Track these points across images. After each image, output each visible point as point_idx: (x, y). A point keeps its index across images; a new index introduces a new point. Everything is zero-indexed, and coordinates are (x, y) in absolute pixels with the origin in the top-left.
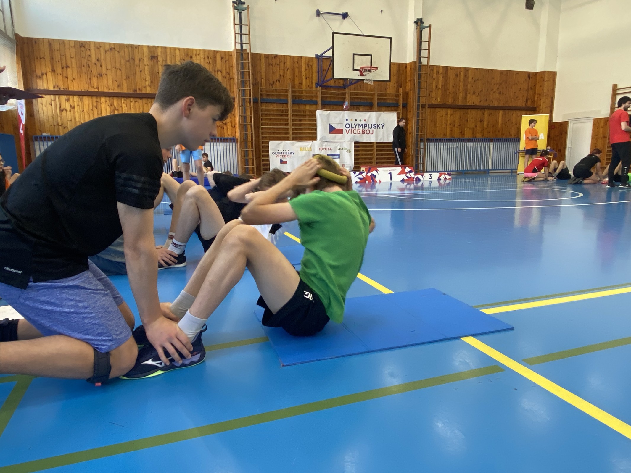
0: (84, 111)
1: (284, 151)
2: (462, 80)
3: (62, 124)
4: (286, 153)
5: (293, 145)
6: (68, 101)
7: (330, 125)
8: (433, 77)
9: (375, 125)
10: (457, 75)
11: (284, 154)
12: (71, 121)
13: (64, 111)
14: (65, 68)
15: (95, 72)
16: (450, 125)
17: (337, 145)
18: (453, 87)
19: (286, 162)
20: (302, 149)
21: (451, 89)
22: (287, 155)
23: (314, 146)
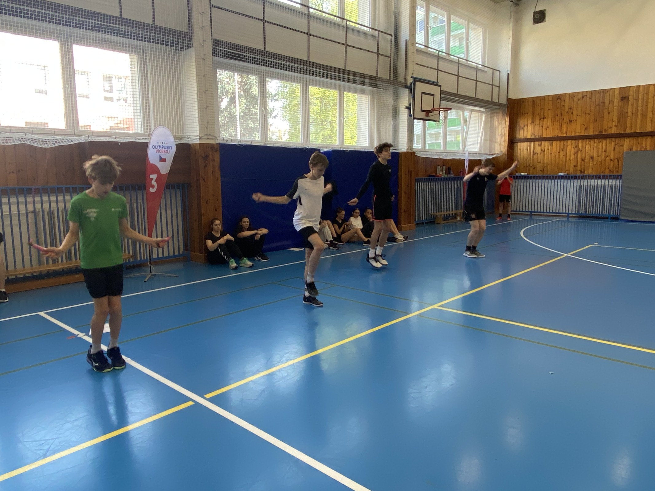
0: (552, 153)
3: (533, 165)
6: (540, 146)
12: (540, 162)
13: (536, 154)
14: (542, 119)
15: (566, 120)
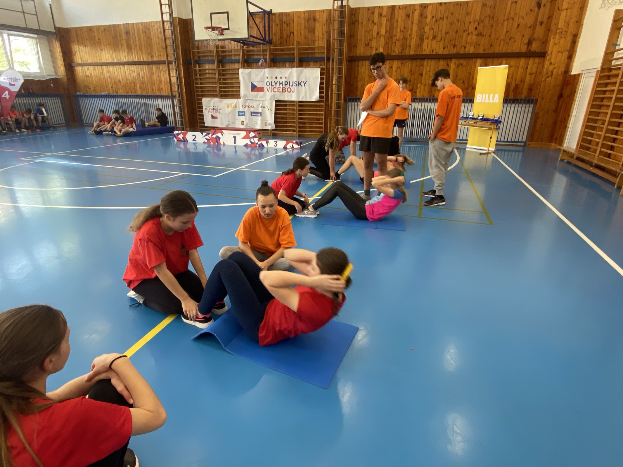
1: (215, 108)
2: (416, 21)
5: (221, 102)
7: (251, 82)
8: (373, 22)
9: (296, 83)
10: (408, 16)
11: (215, 110)
13: (88, 77)
17: (259, 103)
18: (402, 31)
19: (216, 118)
20: (228, 106)
21: (398, 35)
23: (238, 103)
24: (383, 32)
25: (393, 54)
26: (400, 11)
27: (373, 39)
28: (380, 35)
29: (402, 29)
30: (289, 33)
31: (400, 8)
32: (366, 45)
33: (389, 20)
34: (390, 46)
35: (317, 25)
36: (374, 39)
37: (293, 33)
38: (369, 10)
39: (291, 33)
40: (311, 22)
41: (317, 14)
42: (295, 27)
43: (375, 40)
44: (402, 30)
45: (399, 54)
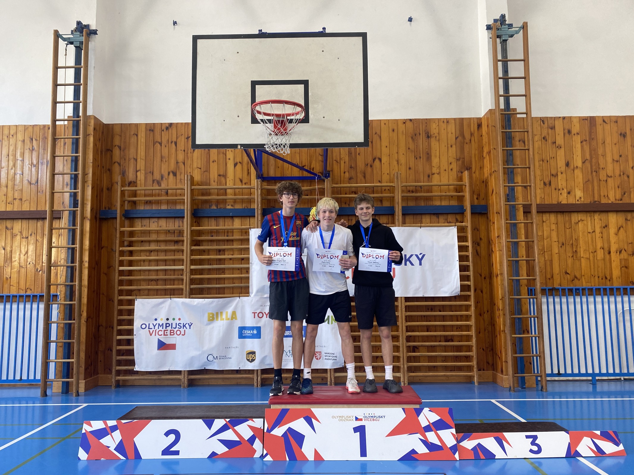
1: (170, 322)
4: (174, 326)
5: (191, 306)
8: (554, 143)
10: (623, 135)
11: (169, 328)
16: (620, 252)
18: (617, 161)
19: (172, 347)
21: (610, 168)
22: (175, 330)
23: (243, 308)
24: (578, 161)
25: (604, 201)
26: (607, 127)
27: (559, 174)
28: (572, 167)
29: (616, 157)
30: (370, 160)
31: (604, 121)
32: (545, 184)
33: (586, 141)
34: (596, 188)
35: (434, 144)
36: (562, 173)
37: (380, 160)
38: (544, 124)
39: (374, 160)
40: (421, 140)
41: (434, 126)
42: (384, 149)
43: (564, 175)
44: (615, 159)
45: (618, 202)
